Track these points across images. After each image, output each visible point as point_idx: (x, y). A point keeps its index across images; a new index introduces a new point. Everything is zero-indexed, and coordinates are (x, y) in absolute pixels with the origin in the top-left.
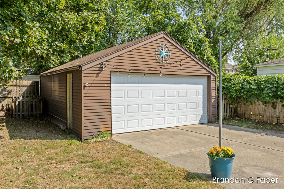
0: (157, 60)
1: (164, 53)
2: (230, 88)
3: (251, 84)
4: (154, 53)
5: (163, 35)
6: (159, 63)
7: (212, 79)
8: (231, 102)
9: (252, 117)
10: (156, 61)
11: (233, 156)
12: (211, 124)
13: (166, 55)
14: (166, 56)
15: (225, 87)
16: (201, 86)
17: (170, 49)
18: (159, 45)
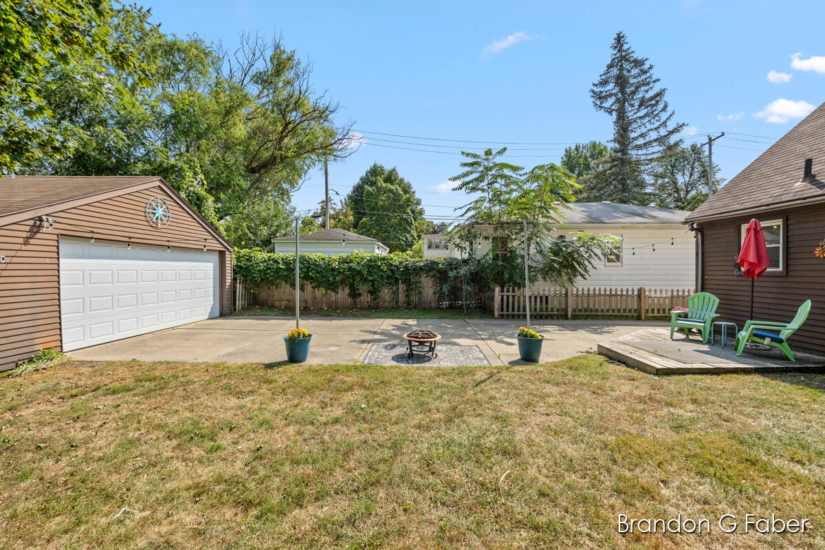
0: (148, 221)
1: (160, 212)
2: (251, 268)
3: (279, 263)
4: (143, 209)
5: (158, 183)
6: (152, 226)
7: (227, 256)
8: (251, 286)
9: (276, 303)
10: (146, 223)
11: (310, 335)
12: (227, 317)
13: (163, 215)
14: (163, 218)
15: (244, 266)
16: (212, 264)
17: (169, 207)
18: (152, 198)
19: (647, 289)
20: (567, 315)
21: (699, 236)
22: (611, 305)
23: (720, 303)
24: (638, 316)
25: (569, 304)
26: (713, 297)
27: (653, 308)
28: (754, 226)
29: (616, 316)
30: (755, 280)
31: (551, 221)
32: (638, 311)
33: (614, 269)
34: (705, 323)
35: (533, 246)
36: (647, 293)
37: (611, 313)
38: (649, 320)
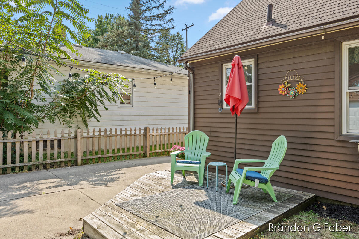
19: (151, 128)
20: (76, 161)
21: (192, 75)
22: (121, 145)
23: (209, 141)
24: (144, 154)
25: (79, 148)
26: (204, 135)
27: (155, 144)
28: (237, 62)
29: (126, 155)
30: (238, 116)
31: (62, 56)
32: (144, 148)
33: (125, 110)
34: (200, 163)
35: (35, 80)
36: (151, 132)
37: (121, 153)
38: (153, 156)
